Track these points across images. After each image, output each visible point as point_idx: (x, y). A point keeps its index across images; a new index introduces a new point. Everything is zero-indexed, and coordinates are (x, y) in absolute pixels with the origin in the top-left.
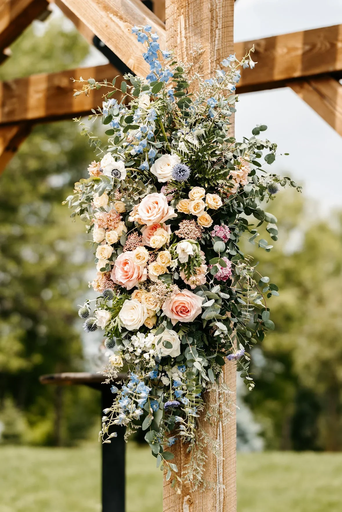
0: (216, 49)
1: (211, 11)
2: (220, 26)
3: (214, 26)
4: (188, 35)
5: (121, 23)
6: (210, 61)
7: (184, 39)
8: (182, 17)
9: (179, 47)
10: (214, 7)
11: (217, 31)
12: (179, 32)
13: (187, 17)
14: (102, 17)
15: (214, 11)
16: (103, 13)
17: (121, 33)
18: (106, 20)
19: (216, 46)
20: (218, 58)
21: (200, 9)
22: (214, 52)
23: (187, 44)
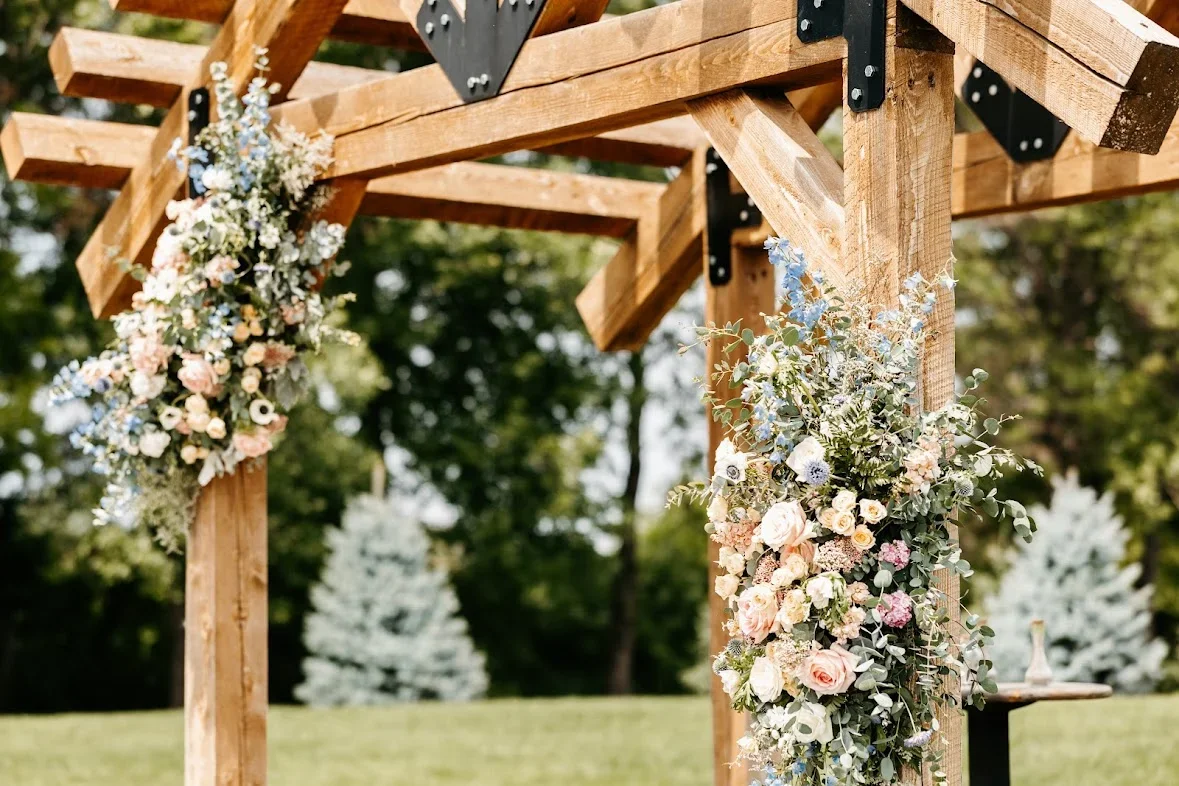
0: (910, 252)
1: (900, 195)
2: (920, 215)
3: (907, 218)
4: (871, 232)
5: (795, 203)
6: (897, 276)
7: (865, 237)
8: (863, 203)
9: (861, 249)
10: (907, 188)
11: (914, 225)
12: (860, 226)
13: (870, 207)
14: (772, 192)
15: (907, 194)
16: (773, 185)
17: (797, 220)
18: (777, 196)
19: (911, 249)
20: (915, 266)
21: (885, 192)
22: (907, 259)
23: (869, 246)
